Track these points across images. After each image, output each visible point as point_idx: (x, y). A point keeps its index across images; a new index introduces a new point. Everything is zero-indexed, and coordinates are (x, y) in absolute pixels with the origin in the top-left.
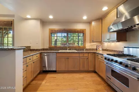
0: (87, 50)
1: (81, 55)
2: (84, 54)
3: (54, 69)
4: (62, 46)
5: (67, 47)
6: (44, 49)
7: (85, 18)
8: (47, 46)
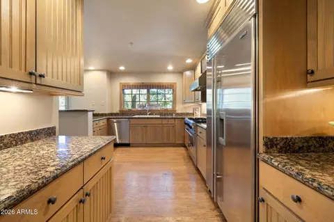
0: (178, 114)
1: (165, 122)
2: (169, 120)
3: (127, 142)
4: (140, 109)
5: (146, 110)
6: (112, 114)
7: (170, 68)
8: (116, 110)
